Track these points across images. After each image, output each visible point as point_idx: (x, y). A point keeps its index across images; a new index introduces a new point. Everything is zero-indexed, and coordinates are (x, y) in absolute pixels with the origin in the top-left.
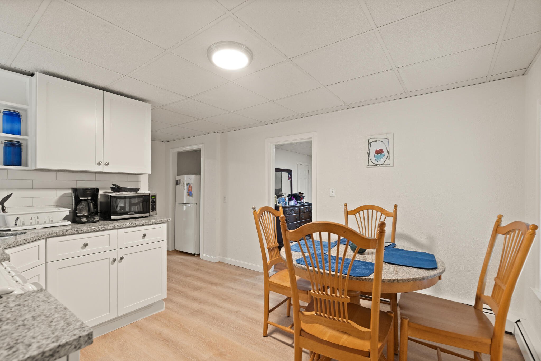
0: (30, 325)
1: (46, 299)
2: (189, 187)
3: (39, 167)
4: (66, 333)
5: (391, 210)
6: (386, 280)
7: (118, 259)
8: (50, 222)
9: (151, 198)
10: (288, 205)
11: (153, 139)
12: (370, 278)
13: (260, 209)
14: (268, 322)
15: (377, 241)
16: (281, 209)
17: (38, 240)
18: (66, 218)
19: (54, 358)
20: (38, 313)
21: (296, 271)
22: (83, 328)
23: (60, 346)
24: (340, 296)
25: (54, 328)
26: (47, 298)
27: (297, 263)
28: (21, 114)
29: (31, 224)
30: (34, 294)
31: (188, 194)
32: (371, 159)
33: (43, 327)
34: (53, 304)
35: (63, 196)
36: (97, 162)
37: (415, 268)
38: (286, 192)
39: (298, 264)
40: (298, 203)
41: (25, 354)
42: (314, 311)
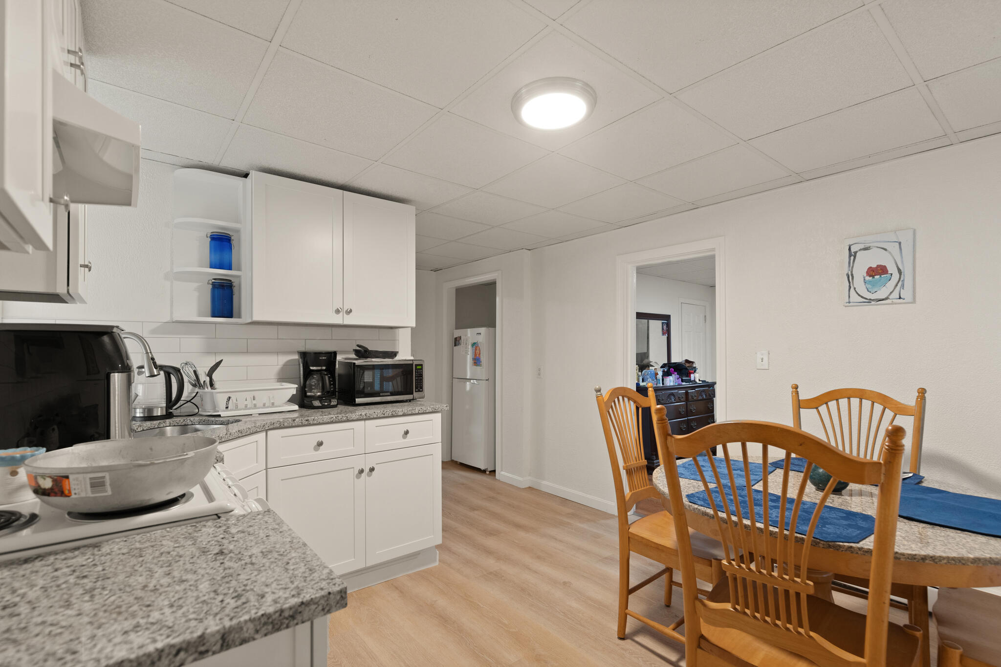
0: (259, 565)
1: (277, 527)
2: (476, 350)
3: (256, 318)
4: (309, 584)
5: (911, 400)
6: (903, 554)
7: (367, 470)
8: (271, 405)
9: (416, 369)
10: (663, 384)
11: (418, 268)
12: (862, 548)
13: (610, 390)
14: (627, 611)
15: (883, 468)
16: (651, 392)
17: (256, 432)
18: (292, 400)
19: (295, 621)
20: (269, 547)
21: (688, 517)
22: (332, 579)
23: (302, 603)
24: (789, 579)
25: (293, 574)
26: (278, 524)
27: (690, 502)
28: (232, 238)
29: (246, 407)
30: (260, 516)
31: (475, 363)
32: (855, 288)
33: (278, 569)
34: (288, 536)
35: (287, 365)
36: (335, 309)
37: (980, 536)
38: (657, 358)
39: (694, 503)
40: (682, 381)
41: (258, 609)
42: (729, 602)
